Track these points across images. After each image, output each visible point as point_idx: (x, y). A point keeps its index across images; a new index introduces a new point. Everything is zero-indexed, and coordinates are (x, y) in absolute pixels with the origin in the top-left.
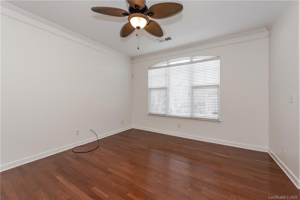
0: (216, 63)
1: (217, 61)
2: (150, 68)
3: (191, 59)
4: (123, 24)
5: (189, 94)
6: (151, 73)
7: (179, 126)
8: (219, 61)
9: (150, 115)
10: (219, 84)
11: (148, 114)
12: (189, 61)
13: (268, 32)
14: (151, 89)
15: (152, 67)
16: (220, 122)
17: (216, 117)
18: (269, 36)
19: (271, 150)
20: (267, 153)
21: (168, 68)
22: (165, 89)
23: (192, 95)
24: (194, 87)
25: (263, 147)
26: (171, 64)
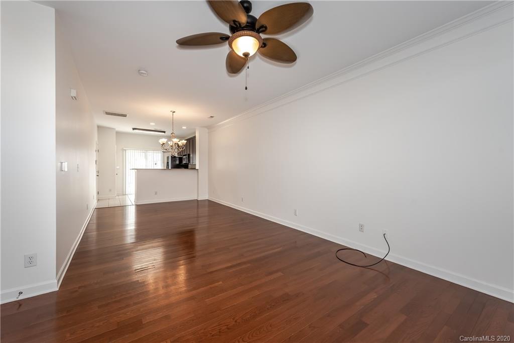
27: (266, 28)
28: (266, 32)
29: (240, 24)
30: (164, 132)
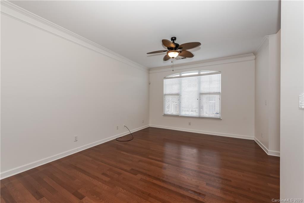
0: (218, 77)
1: (219, 75)
2: (165, 78)
3: (199, 72)
4: (164, 55)
5: (198, 99)
6: (166, 82)
7: (190, 124)
8: (221, 74)
9: (165, 115)
10: (221, 92)
11: (163, 115)
12: (197, 73)
13: (254, 56)
14: (165, 95)
15: (167, 77)
16: (221, 119)
17: (218, 116)
18: (255, 59)
19: (256, 138)
20: (254, 140)
21: (180, 78)
22: (178, 94)
23: (200, 100)
24: (201, 94)
25: (251, 137)
26: (183, 75)
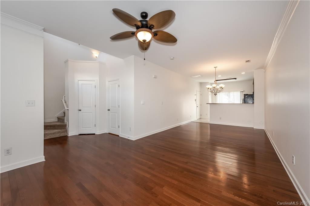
27: (153, 26)
28: (154, 28)
29: (138, 26)
30: (236, 79)
